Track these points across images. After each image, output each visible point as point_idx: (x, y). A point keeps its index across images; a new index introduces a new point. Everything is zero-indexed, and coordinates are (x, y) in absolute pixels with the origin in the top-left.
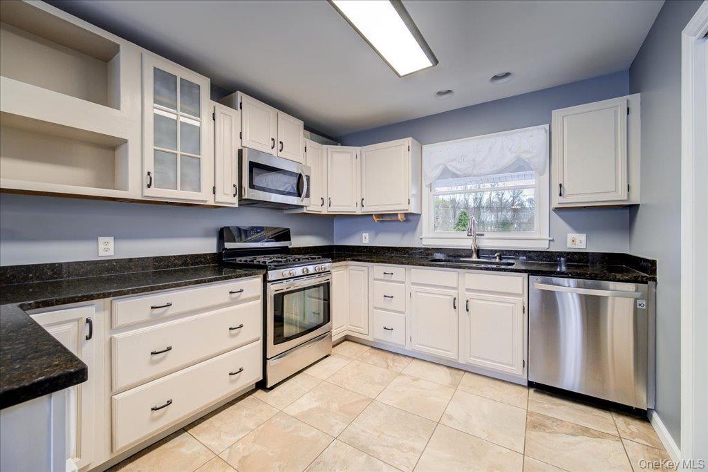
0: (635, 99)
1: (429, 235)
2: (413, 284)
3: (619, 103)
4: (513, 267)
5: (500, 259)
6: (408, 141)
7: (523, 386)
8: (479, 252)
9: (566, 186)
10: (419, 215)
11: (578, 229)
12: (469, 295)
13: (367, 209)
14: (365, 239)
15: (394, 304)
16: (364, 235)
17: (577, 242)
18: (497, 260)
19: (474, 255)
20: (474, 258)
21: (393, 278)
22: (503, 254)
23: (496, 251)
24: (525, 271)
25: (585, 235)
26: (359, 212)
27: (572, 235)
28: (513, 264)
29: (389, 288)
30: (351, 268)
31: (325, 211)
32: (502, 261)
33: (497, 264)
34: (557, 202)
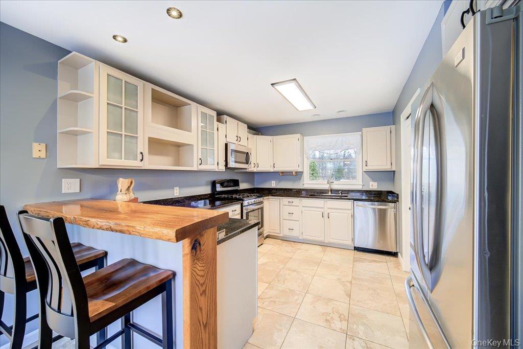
0: (393, 127)
1: (307, 183)
2: (303, 206)
3: (387, 128)
4: (348, 197)
5: (342, 194)
6: (298, 136)
7: (352, 250)
8: (331, 190)
9: (368, 162)
10: (302, 172)
11: (374, 180)
12: (329, 211)
13: (276, 169)
14: (273, 184)
15: (294, 217)
16: (272, 182)
17: (374, 186)
18: (340, 195)
19: (330, 192)
20: (330, 194)
21: (293, 204)
22: (343, 191)
23: (339, 190)
24: (352, 199)
25: (376, 183)
26: (272, 171)
27: (371, 183)
28: (347, 196)
29: (291, 209)
30: (271, 200)
31: (255, 170)
32: (343, 195)
33: (340, 196)
34: (365, 169)
